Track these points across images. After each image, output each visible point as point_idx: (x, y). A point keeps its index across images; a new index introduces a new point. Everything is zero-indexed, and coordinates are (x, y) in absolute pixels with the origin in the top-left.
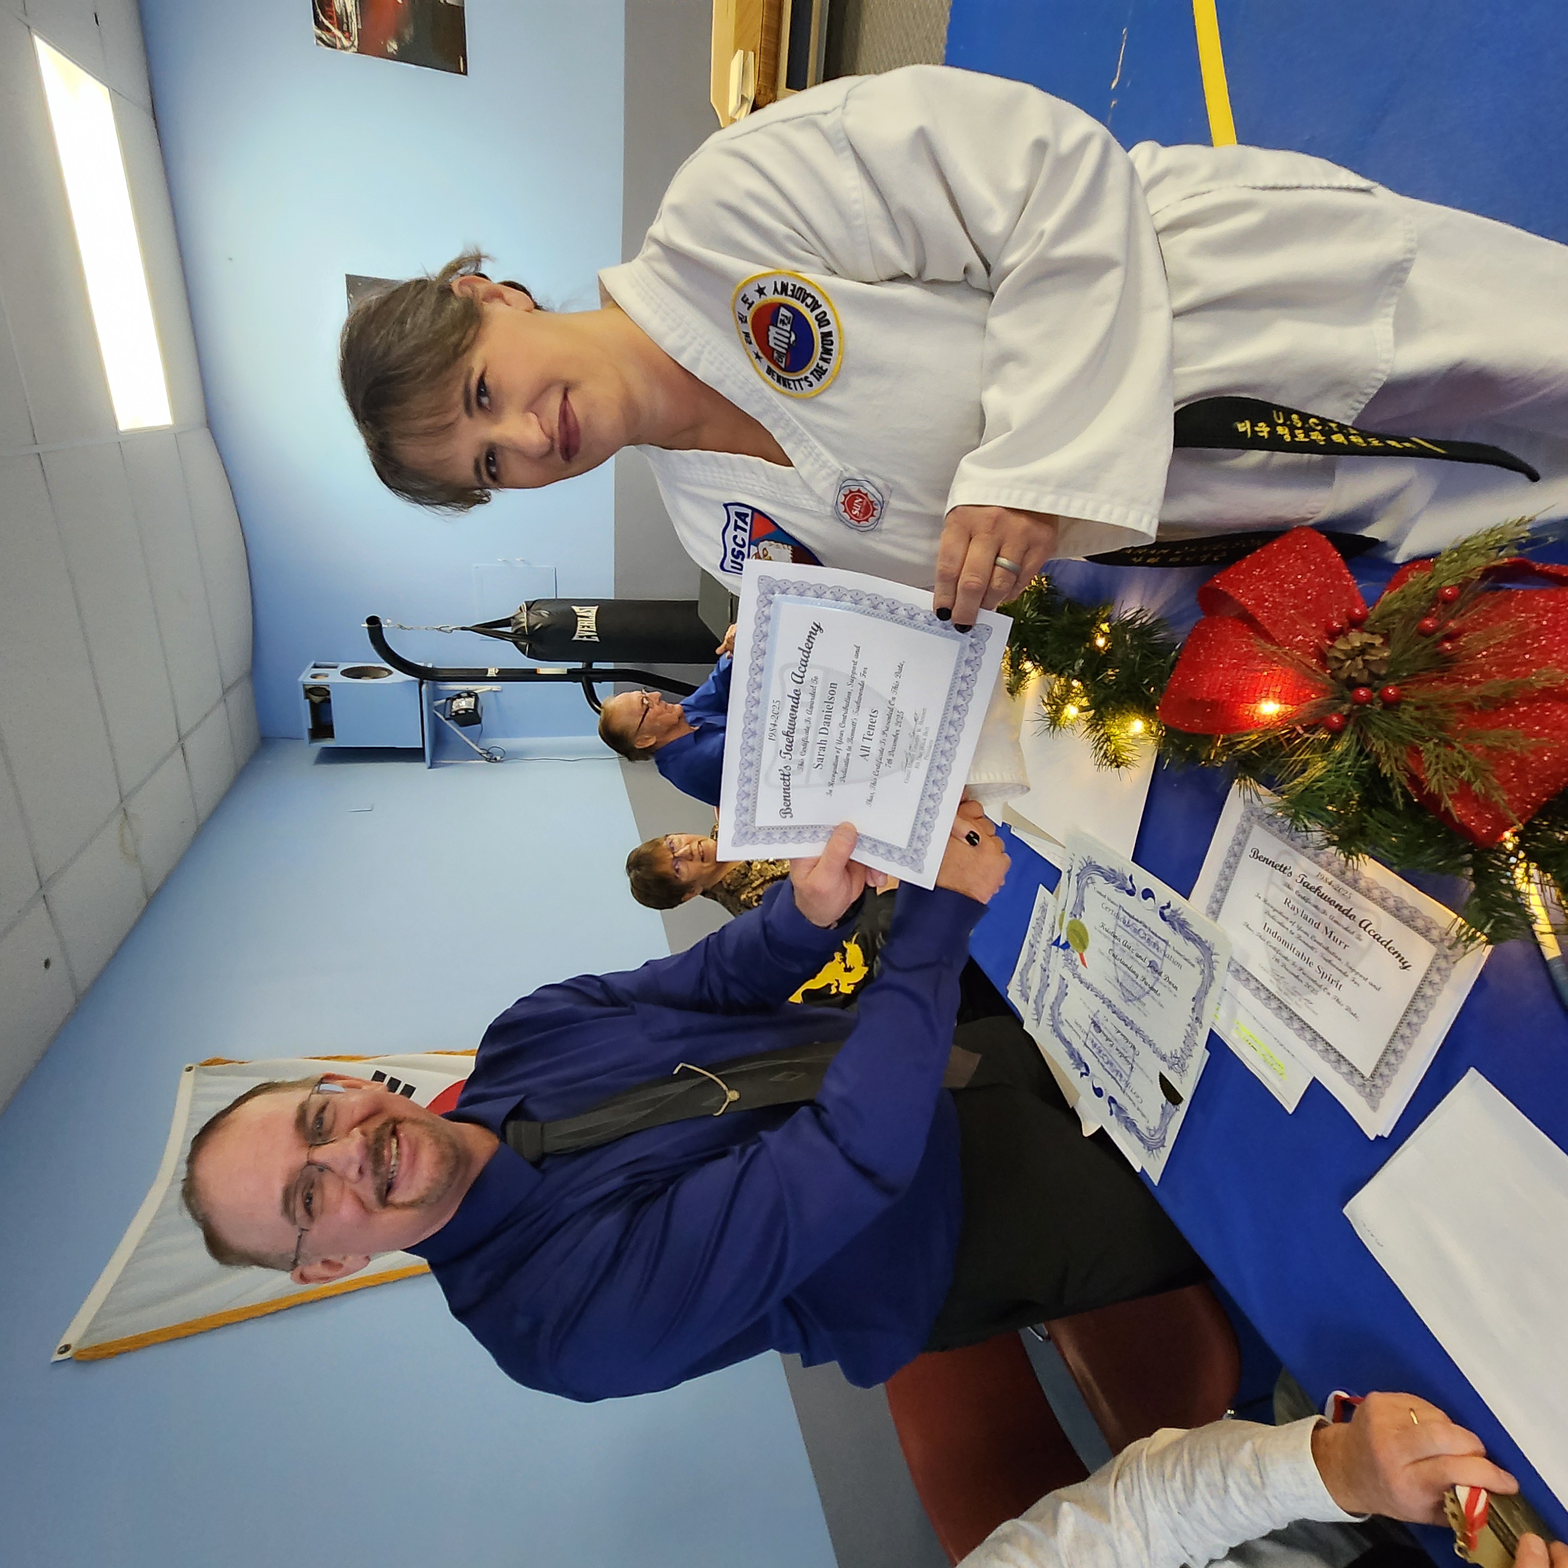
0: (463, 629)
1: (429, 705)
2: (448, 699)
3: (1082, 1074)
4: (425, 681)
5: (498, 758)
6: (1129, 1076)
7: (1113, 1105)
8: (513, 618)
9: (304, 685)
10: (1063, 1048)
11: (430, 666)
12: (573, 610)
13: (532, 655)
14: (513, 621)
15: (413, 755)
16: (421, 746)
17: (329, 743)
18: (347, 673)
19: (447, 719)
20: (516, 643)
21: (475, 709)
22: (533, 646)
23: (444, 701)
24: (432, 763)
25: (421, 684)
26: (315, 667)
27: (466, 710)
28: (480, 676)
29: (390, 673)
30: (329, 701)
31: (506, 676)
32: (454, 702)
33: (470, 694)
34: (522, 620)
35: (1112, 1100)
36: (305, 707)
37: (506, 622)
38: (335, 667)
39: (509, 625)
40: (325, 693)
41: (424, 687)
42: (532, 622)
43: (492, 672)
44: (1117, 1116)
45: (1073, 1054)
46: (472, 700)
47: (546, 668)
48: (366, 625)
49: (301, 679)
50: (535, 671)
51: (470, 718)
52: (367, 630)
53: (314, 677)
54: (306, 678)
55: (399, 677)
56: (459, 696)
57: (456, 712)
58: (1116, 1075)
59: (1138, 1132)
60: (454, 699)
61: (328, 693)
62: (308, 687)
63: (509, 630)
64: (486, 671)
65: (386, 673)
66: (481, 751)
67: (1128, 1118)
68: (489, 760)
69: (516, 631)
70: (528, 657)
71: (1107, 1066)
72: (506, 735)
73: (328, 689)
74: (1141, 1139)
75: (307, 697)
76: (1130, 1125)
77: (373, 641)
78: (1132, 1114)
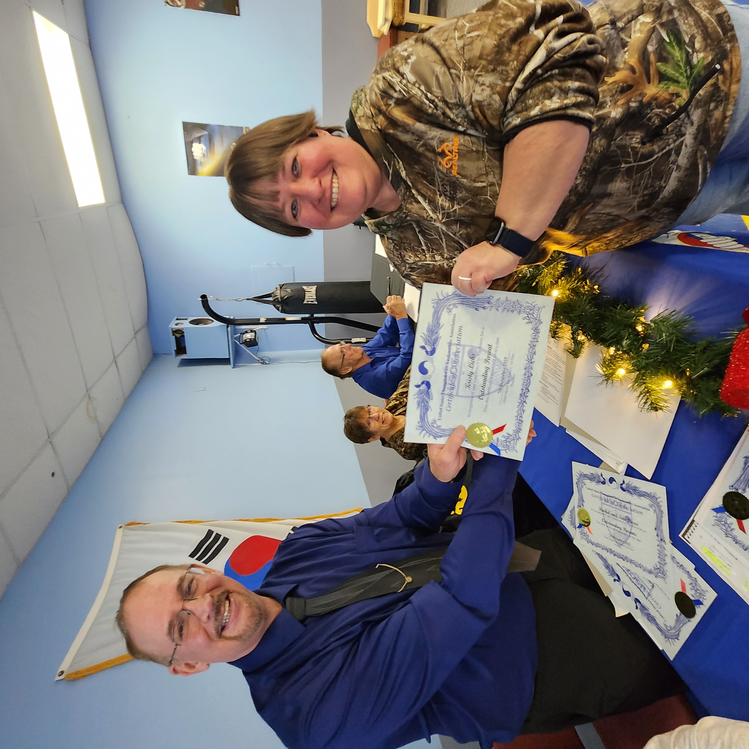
0: (248, 299)
1: (232, 337)
2: (241, 334)
3: (615, 580)
4: (230, 325)
5: (267, 362)
6: (651, 590)
7: (637, 603)
8: (273, 293)
9: (172, 329)
10: (601, 562)
11: (232, 318)
12: (303, 288)
13: (283, 311)
14: (273, 295)
15: (225, 361)
16: (228, 357)
17: (184, 357)
18: (192, 322)
19: (241, 344)
20: (274, 306)
21: (255, 339)
22: (284, 307)
23: (239, 335)
24: (234, 365)
25: (228, 327)
26: (177, 319)
27: (250, 339)
28: (256, 322)
29: (213, 321)
30: (184, 336)
31: (269, 322)
32: (244, 335)
33: (252, 331)
34: (277, 294)
35: (637, 600)
36: (173, 339)
37: (269, 296)
38: (186, 319)
39: (271, 297)
40: (181, 332)
41: (229, 328)
42: (282, 296)
43: (262, 320)
44: (641, 610)
45: (608, 566)
46: (253, 334)
47: (290, 317)
48: (201, 299)
49: (170, 326)
50: (284, 319)
51: (252, 343)
52: (201, 302)
53: (176, 325)
54: (173, 326)
55: (216, 323)
56: (246, 332)
57: (245, 340)
58: (641, 587)
59: (657, 625)
60: (244, 334)
61: (183, 333)
62: (174, 330)
63: (271, 299)
64: (259, 319)
65: (211, 322)
66: (258, 359)
67: (650, 614)
68: (262, 363)
69: (275, 300)
70: (281, 312)
71: (634, 581)
72: (271, 350)
73: (183, 330)
74: (660, 629)
75: (173, 335)
76: (651, 619)
77: (204, 307)
78: (653, 612)
